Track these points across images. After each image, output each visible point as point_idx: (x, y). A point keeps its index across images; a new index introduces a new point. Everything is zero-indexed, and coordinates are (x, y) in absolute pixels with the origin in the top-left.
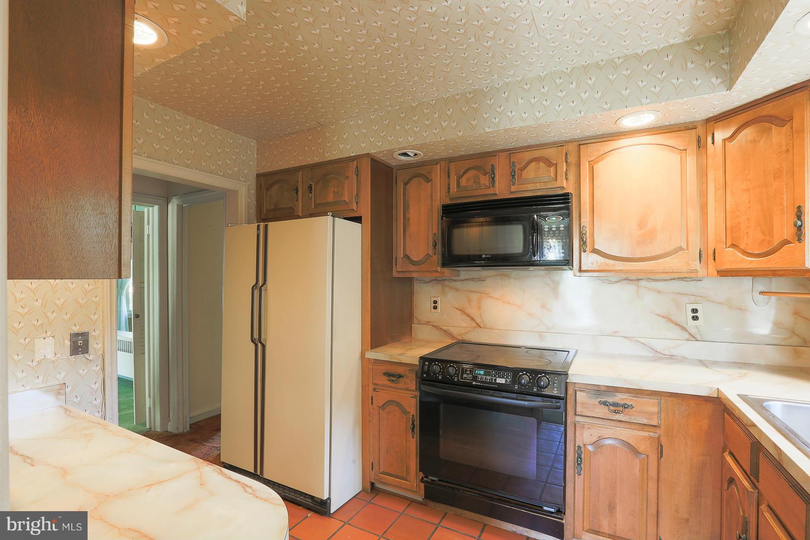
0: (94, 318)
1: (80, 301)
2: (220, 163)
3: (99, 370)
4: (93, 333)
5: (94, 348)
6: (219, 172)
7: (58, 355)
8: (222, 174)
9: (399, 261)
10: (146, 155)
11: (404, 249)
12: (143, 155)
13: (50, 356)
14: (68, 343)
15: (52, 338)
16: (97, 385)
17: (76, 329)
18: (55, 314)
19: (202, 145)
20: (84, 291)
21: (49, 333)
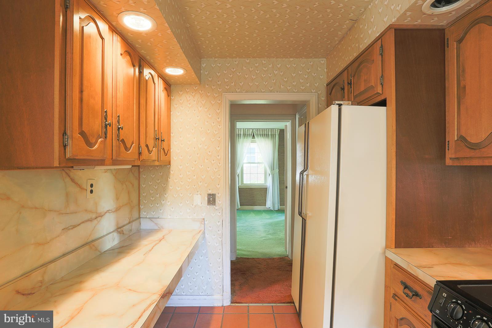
0: (218, 186)
1: (212, 177)
2: (295, 83)
3: (220, 215)
4: (218, 195)
5: (218, 203)
6: (294, 90)
7: (203, 204)
8: (296, 90)
9: (452, 145)
10: (245, 91)
11: (459, 129)
12: (243, 92)
13: (199, 204)
14: (206, 199)
15: (200, 195)
16: (220, 223)
17: (210, 192)
18: (201, 183)
19: (281, 75)
20: (214, 171)
21: (199, 192)
